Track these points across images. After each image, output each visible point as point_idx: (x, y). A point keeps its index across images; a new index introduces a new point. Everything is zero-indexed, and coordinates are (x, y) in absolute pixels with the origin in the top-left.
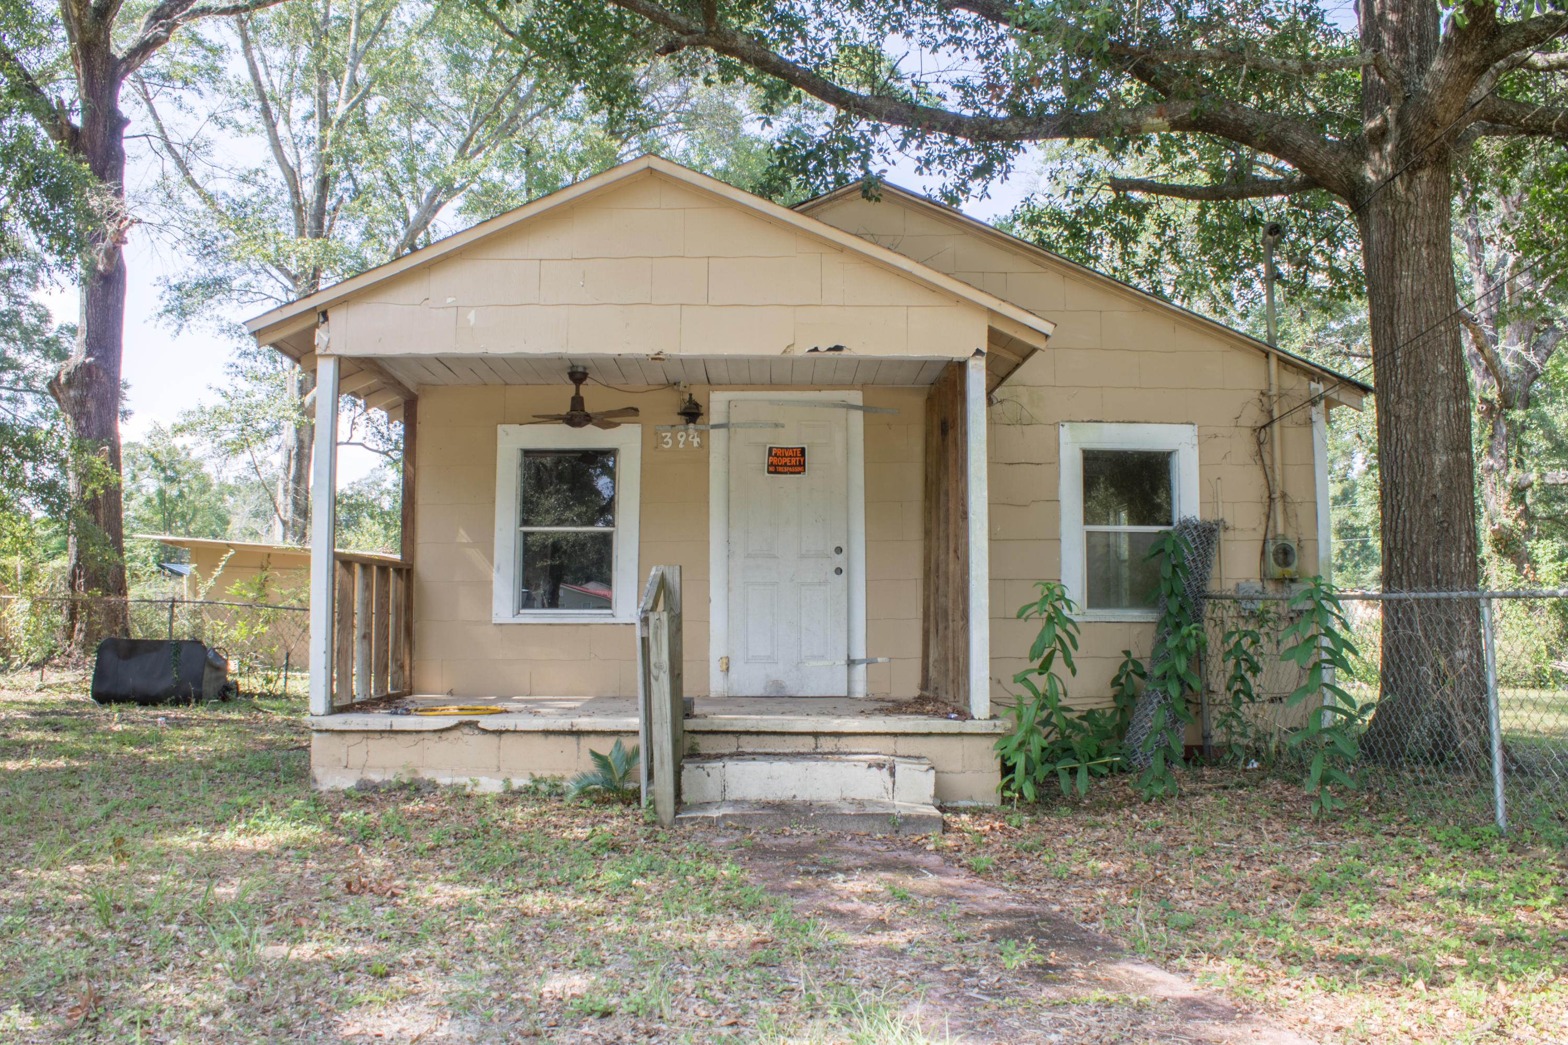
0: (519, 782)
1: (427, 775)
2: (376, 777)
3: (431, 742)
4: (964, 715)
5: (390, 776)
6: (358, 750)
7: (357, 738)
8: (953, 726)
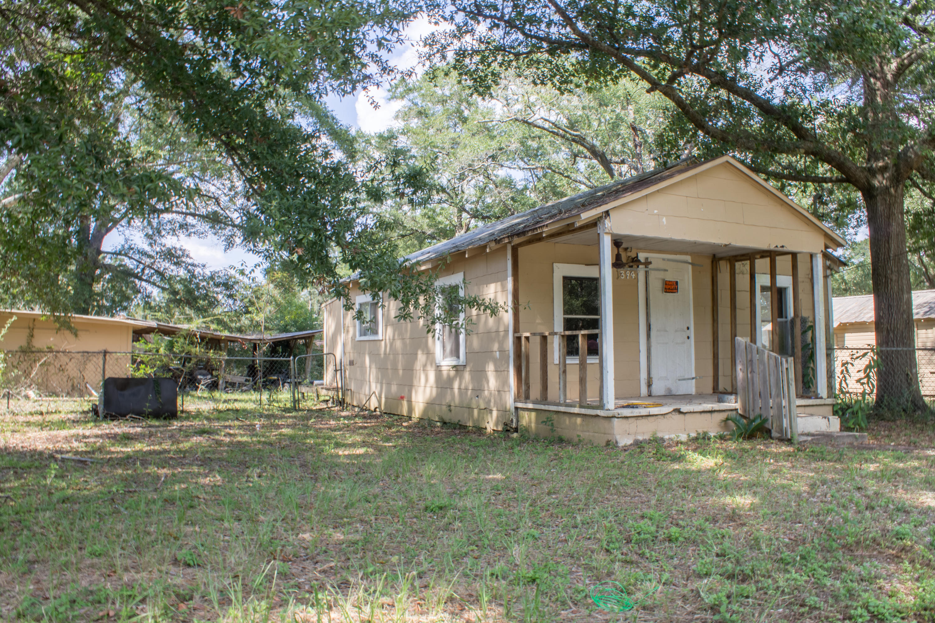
0: (693, 435)
1: (660, 435)
2: (640, 438)
3: (661, 420)
4: (817, 397)
5: (647, 437)
6: (632, 425)
7: (633, 419)
8: (818, 402)
